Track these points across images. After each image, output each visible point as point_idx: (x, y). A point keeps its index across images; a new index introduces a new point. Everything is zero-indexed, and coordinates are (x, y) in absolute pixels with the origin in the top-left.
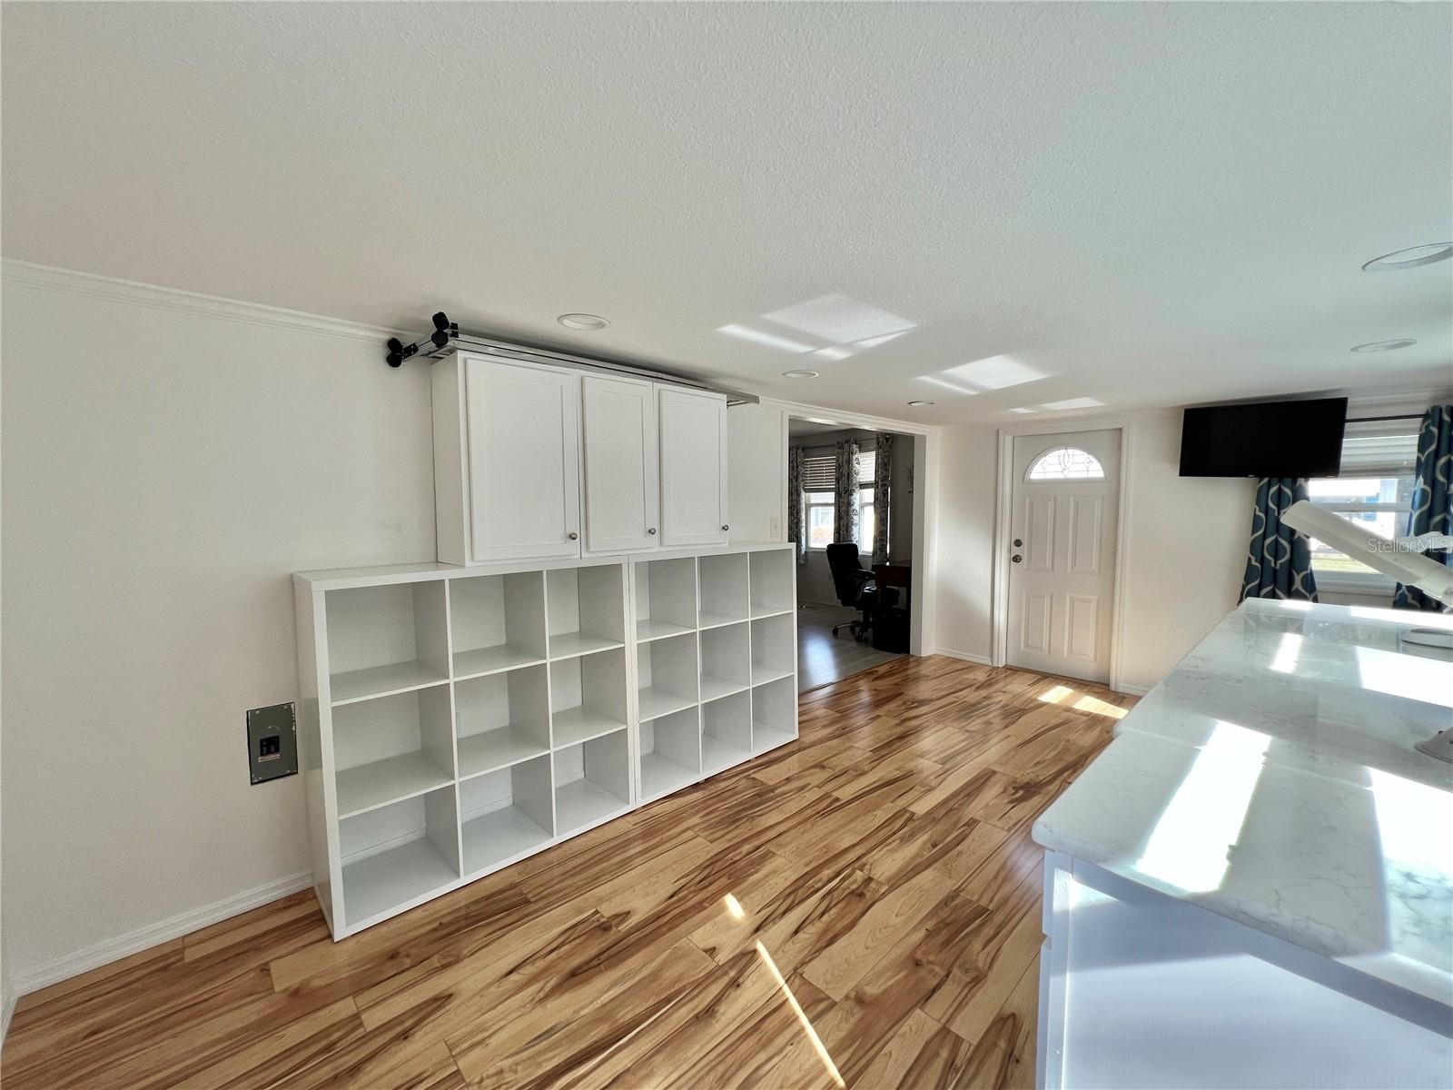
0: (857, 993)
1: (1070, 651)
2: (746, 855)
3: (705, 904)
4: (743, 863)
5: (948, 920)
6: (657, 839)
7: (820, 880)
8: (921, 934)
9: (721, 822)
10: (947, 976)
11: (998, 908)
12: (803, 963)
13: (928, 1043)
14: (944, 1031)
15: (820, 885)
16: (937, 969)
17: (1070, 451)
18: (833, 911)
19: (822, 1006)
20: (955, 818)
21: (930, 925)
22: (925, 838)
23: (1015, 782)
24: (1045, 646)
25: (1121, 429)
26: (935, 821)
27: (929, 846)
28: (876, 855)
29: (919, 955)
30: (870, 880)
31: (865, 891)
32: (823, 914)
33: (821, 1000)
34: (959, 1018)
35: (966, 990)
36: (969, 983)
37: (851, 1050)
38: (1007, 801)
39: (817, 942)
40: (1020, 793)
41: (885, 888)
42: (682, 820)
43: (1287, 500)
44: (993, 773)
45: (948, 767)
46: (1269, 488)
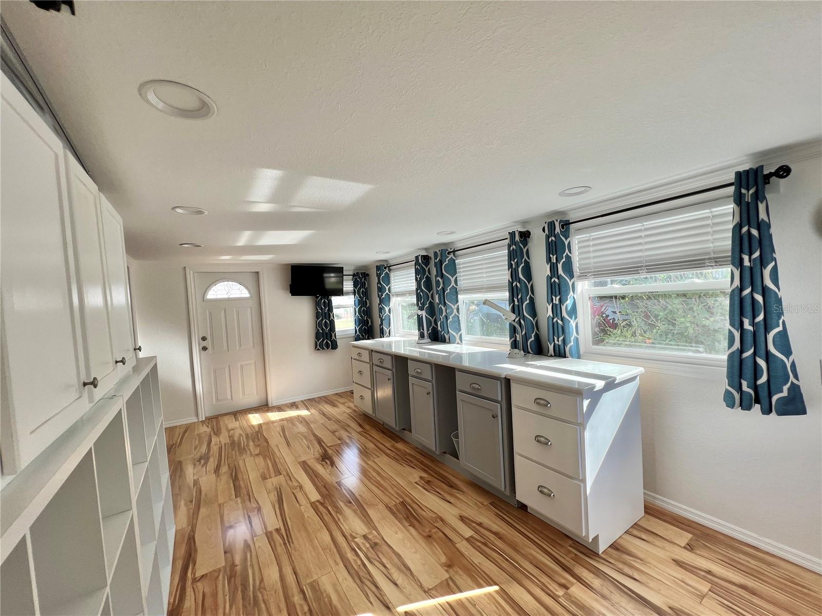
0: (444, 566)
5: (405, 516)
7: (354, 560)
8: (411, 529)
10: (438, 529)
11: (402, 498)
12: (421, 586)
13: (474, 548)
14: (467, 540)
15: (359, 562)
16: (434, 531)
18: (384, 561)
19: (451, 583)
21: (407, 524)
23: (318, 459)
24: (229, 397)
25: (258, 272)
27: (349, 505)
28: (345, 527)
29: (425, 535)
30: (365, 537)
31: (374, 541)
32: (385, 567)
33: (448, 584)
34: (461, 532)
35: (447, 526)
36: (443, 523)
37: (478, 578)
38: (330, 467)
39: (406, 575)
40: (327, 460)
41: (375, 532)
43: (327, 305)
44: (304, 462)
45: (285, 473)
46: (321, 300)
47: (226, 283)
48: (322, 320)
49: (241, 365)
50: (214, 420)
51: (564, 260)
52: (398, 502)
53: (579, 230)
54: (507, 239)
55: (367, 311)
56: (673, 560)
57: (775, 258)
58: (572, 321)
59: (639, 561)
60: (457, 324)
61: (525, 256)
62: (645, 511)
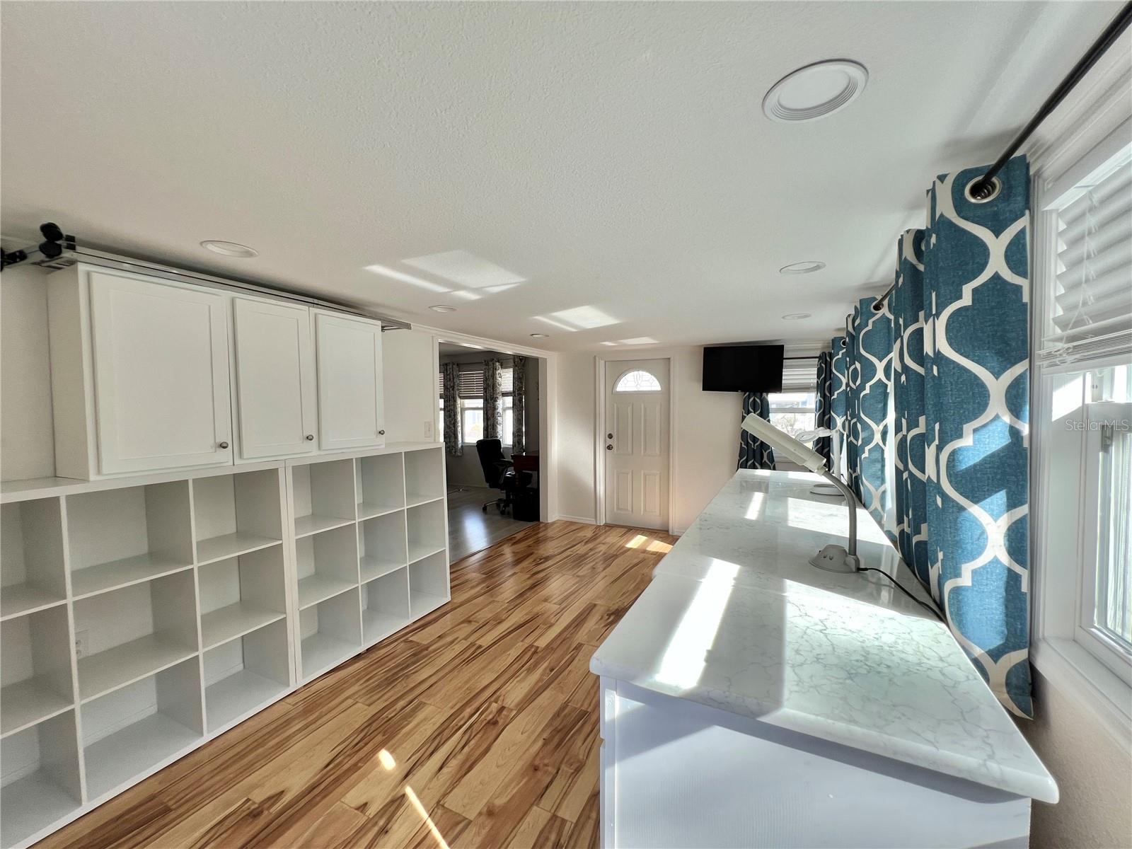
0: (489, 807)
1: (645, 510)
2: (401, 710)
3: (359, 764)
4: (398, 717)
5: (559, 728)
6: (317, 714)
7: (463, 717)
8: (540, 743)
9: (379, 686)
10: (557, 772)
12: (445, 795)
13: (541, 833)
14: (553, 818)
15: (462, 722)
16: (550, 769)
17: (641, 372)
18: (473, 742)
19: (461, 826)
20: (568, 645)
21: (545, 735)
22: (546, 664)
23: (608, 610)
24: (630, 509)
25: (669, 359)
26: (553, 650)
27: (548, 671)
28: (508, 687)
29: (537, 763)
30: (503, 708)
31: (498, 719)
32: (463, 747)
33: (457, 824)
34: (565, 804)
35: (571, 779)
36: (572, 773)
38: (602, 625)
40: (612, 618)
41: (514, 712)
42: (343, 691)
43: (759, 406)
45: (564, 606)
46: (749, 399)
47: (636, 373)
49: (644, 474)
51: (962, 303)
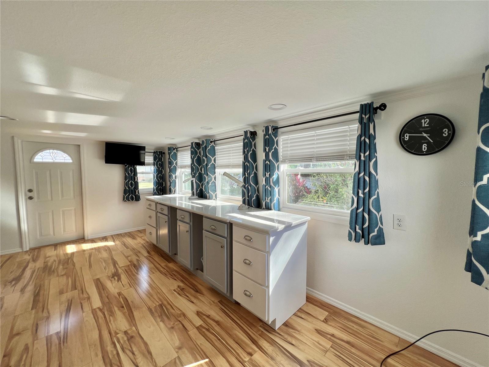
0: (176, 348)
5: (160, 314)
7: (111, 351)
8: (161, 324)
10: (180, 322)
11: (161, 301)
13: (200, 333)
14: (197, 328)
15: (115, 352)
16: (176, 323)
18: (134, 349)
19: (177, 361)
21: (159, 320)
22: (116, 309)
23: (108, 277)
24: (52, 233)
25: (79, 145)
26: (109, 303)
27: (121, 309)
28: (113, 326)
29: (170, 326)
30: (126, 333)
31: (131, 336)
32: (133, 354)
33: (175, 362)
34: (194, 323)
35: (186, 318)
36: (184, 317)
38: (117, 282)
39: (147, 358)
40: (116, 277)
41: (134, 328)
43: (133, 171)
44: (98, 279)
45: (80, 288)
46: (129, 168)
47: (51, 151)
48: (129, 181)
49: (62, 210)
50: (36, 250)
51: (273, 150)
52: (158, 304)
53: (283, 133)
54: (243, 135)
55: (162, 177)
56: (315, 330)
57: (376, 157)
58: (276, 188)
59: (297, 332)
60: (214, 187)
61: (253, 147)
62: (306, 300)
